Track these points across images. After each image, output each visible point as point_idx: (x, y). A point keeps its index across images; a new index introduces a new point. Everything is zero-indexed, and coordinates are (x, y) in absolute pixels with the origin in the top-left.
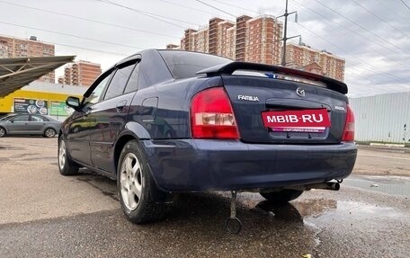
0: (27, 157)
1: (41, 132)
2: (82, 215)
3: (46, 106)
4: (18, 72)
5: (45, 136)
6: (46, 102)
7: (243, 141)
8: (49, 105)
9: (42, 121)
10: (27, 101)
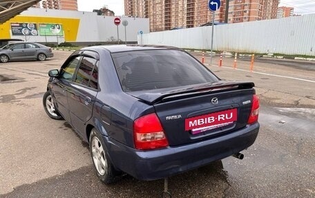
0: (28, 93)
1: (35, 57)
2: (69, 173)
3: (36, 28)
4: (10, 9)
5: (38, 60)
6: (35, 25)
7: (173, 146)
8: (38, 27)
9: (34, 47)
10: (21, 25)
